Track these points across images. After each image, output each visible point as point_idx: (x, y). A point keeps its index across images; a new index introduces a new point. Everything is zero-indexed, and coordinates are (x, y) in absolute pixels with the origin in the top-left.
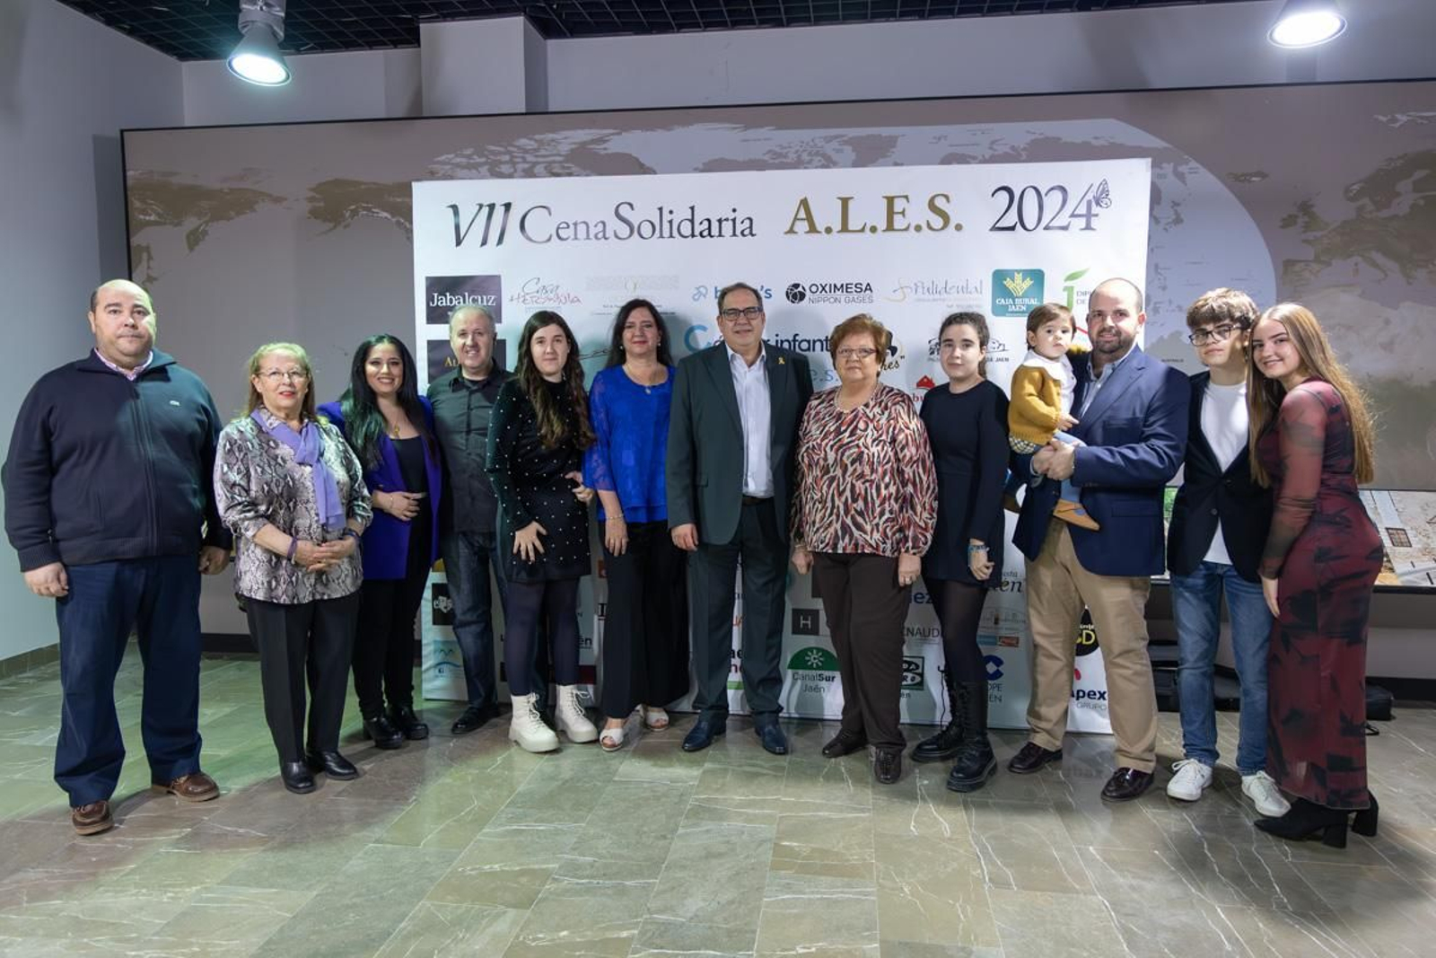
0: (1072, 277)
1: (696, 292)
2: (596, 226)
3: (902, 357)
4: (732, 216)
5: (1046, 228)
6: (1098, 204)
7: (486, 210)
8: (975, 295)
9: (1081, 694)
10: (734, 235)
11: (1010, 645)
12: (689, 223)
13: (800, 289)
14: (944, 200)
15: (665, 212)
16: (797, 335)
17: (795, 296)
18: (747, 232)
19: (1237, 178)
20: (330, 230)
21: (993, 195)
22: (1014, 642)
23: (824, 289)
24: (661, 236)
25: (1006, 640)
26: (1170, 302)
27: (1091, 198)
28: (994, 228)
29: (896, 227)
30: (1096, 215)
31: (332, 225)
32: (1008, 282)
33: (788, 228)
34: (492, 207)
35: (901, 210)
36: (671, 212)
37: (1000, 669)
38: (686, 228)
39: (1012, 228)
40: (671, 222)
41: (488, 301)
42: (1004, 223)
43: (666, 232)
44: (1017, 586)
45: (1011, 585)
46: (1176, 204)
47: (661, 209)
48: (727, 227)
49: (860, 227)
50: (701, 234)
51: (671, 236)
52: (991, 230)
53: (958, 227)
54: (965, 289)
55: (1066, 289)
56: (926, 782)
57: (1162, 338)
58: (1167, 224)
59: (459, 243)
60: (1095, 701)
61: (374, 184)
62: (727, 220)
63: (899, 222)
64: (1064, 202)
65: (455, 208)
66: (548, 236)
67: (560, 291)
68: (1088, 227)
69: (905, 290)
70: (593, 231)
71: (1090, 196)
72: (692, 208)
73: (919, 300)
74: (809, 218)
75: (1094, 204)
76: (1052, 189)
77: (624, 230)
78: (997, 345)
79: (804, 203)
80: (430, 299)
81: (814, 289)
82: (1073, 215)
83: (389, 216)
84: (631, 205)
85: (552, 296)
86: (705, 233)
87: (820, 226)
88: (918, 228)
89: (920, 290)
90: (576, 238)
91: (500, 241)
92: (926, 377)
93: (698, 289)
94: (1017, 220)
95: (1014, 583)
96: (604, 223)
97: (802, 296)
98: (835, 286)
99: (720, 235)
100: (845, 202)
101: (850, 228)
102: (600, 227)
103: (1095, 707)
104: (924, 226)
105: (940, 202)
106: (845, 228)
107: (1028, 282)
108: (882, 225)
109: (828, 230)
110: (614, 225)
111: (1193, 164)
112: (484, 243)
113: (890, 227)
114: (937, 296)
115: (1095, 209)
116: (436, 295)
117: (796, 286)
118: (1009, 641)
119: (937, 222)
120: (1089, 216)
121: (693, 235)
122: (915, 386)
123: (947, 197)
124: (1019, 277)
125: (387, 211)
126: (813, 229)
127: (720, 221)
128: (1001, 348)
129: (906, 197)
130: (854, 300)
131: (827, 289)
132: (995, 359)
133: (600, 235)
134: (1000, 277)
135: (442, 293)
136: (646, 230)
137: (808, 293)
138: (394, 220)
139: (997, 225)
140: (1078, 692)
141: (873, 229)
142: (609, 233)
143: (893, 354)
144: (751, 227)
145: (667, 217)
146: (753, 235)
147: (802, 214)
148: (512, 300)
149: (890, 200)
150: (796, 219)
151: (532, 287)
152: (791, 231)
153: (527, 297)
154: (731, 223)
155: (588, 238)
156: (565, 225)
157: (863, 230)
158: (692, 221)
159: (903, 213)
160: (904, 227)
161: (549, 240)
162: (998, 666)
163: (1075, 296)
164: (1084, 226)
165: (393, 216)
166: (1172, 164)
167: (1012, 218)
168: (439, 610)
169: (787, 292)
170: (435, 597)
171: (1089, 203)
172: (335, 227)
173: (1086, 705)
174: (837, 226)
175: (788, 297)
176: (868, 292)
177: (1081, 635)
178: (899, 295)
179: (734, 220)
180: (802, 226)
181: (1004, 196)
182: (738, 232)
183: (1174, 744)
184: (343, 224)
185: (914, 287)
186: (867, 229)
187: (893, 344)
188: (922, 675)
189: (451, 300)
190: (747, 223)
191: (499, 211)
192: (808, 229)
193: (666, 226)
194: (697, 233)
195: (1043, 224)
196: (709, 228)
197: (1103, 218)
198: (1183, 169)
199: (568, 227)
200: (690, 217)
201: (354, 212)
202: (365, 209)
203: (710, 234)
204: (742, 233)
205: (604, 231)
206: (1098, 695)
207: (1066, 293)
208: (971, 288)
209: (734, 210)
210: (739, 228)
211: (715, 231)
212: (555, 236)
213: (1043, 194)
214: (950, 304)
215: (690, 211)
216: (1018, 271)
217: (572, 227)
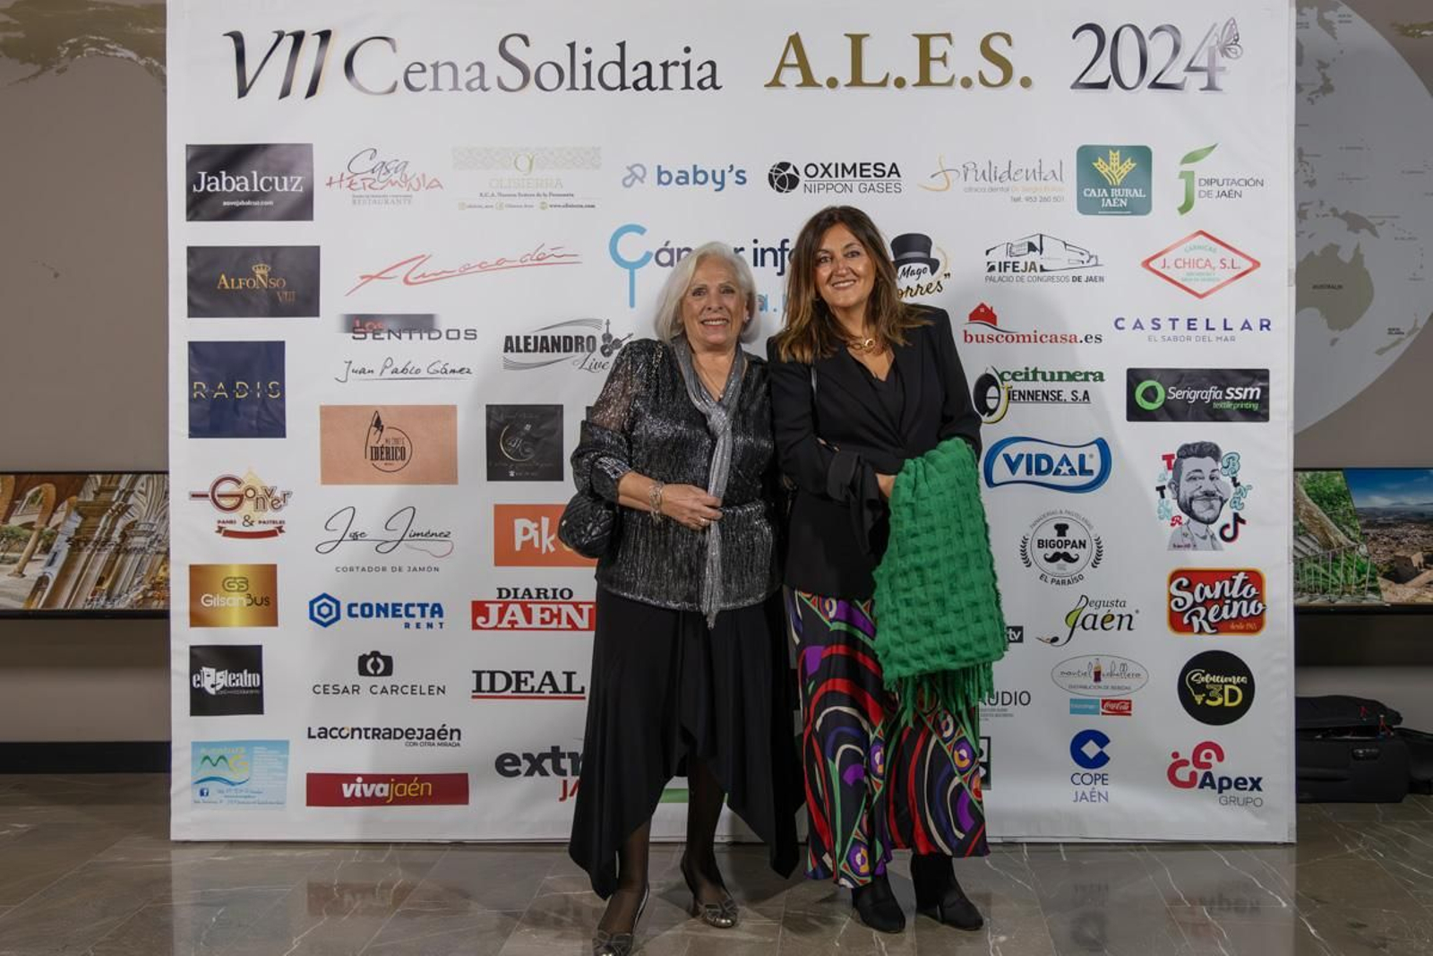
0: (1191, 158)
1: (629, 173)
2: (468, 69)
3: (948, 275)
4: (683, 58)
5: (1155, 85)
6: (1224, 52)
7: (288, 42)
8: (1052, 182)
9: (1225, 783)
10: (688, 86)
11: (1120, 712)
12: (617, 69)
13: (791, 171)
14: (1004, 41)
15: (580, 51)
16: (787, 241)
17: (782, 182)
18: (707, 83)
19: (1404, 31)
20: (35, 76)
21: (1074, 37)
22: (1126, 708)
23: (826, 170)
24: (573, 87)
25: (1113, 706)
26: (1322, 203)
27: (1214, 43)
28: (1077, 85)
29: (934, 79)
30: (1223, 69)
31: (39, 67)
32: (1099, 164)
33: (770, 79)
34: (299, 37)
35: (940, 55)
36: (588, 51)
37: (1107, 750)
38: (612, 76)
39: (1104, 85)
40: (588, 66)
41: (290, 185)
42: (1092, 77)
43: (581, 81)
44: (1126, 621)
45: (1117, 619)
46: (1322, 65)
47: (572, 46)
48: (677, 75)
49: (879, 79)
50: (636, 85)
51: (589, 87)
52: (1073, 87)
53: (1026, 82)
54: (1037, 174)
55: (1183, 175)
56: (1002, 938)
57: (1312, 253)
58: (1313, 93)
59: (243, 92)
60: (1246, 793)
61: (113, 5)
62: (676, 64)
63: (938, 72)
64: (1176, 49)
65: (237, 38)
66: (389, 85)
67: (409, 171)
68: (1211, 86)
69: (947, 173)
70: (463, 78)
71: (1212, 41)
72: (622, 45)
73: (970, 189)
74: (803, 64)
75: (1218, 54)
76: (1158, 30)
77: (513, 77)
78: (1085, 258)
79: (795, 41)
80: (193, 181)
81: (811, 171)
82: (1190, 69)
83: (134, 56)
84: (525, 39)
85: (396, 177)
86: (643, 84)
87: (820, 76)
88: (967, 83)
89: (971, 175)
90: (436, 88)
91: (312, 91)
92: (983, 305)
93: (630, 169)
94: (1109, 72)
95: (1121, 617)
96: (481, 65)
97: (794, 182)
98: (844, 166)
99: (666, 87)
100: (857, 41)
101: (866, 79)
102: (476, 70)
103: (1246, 802)
104: (976, 80)
105: (998, 45)
106: (857, 80)
107: (1130, 165)
108: (913, 75)
109: (832, 83)
110: (499, 68)
111: (1345, 9)
112: (285, 92)
113: (925, 80)
114: (997, 184)
115: (1222, 61)
116: (203, 174)
117: (785, 166)
118: (1117, 706)
119: (995, 74)
120: (1210, 71)
121: (623, 87)
122: (967, 320)
123: (1008, 38)
124: (1115, 157)
125: (131, 49)
126: (808, 81)
127: (665, 66)
128: (1093, 261)
129: (948, 36)
130: (872, 188)
131: (832, 170)
132: (1084, 279)
133: (476, 84)
134: (1087, 156)
135: (214, 171)
136: (550, 77)
137: (802, 177)
138: (142, 62)
139: (1081, 81)
140: (1221, 779)
141: (900, 83)
142: (490, 81)
143: (933, 272)
144: (713, 76)
145: (581, 58)
146: (717, 88)
147: (792, 58)
148: (330, 184)
149: (924, 40)
150: (782, 65)
151: (363, 164)
152: (776, 83)
153: (356, 179)
154: (682, 69)
155: (456, 87)
156: (419, 68)
157: (884, 84)
158: (621, 64)
159: (943, 59)
160: (946, 80)
161: (393, 90)
162: (1102, 747)
163: (1197, 188)
164: (1205, 84)
165: (142, 56)
166: (1316, 9)
167: (1102, 72)
168: (202, 690)
169: (770, 176)
170: (195, 669)
171: (1211, 49)
172: (43, 70)
173: (1235, 800)
174: (845, 76)
175: (772, 183)
176: (894, 176)
177: (1222, 692)
178: (940, 181)
179: (687, 65)
180: (792, 76)
181: (1091, 37)
182: (693, 83)
183: (1361, 852)
184: (56, 67)
185: (962, 170)
186: (891, 82)
187: (933, 256)
188: (987, 766)
189: (229, 182)
190: (707, 70)
191: (309, 45)
192: (800, 81)
193: (581, 72)
194: (629, 83)
195: (1150, 77)
196: (649, 77)
197: (1232, 73)
198: (1328, 15)
199: (424, 70)
200: (618, 60)
201: (76, 49)
202: (94, 44)
203: (649, 86)
204: (700, 84)
205: (482, 77)
206: (1250, 784)
207: (1183, 181)
208: (1046, 171)
209: (687, 50)
210: (695, 76)
211: (657, 80)
212: (402, 84)
213: (1146, 35)
214: (1016, 196)
215: (618, 48)
216: (1114, 149)
217: (430, 70)
